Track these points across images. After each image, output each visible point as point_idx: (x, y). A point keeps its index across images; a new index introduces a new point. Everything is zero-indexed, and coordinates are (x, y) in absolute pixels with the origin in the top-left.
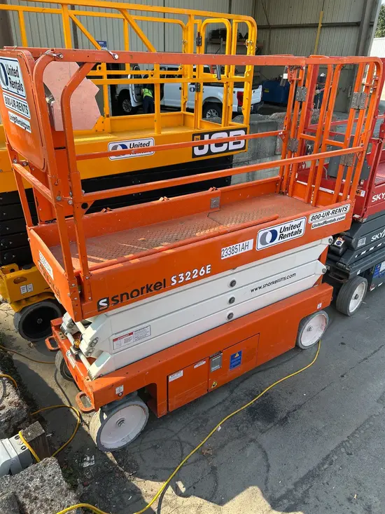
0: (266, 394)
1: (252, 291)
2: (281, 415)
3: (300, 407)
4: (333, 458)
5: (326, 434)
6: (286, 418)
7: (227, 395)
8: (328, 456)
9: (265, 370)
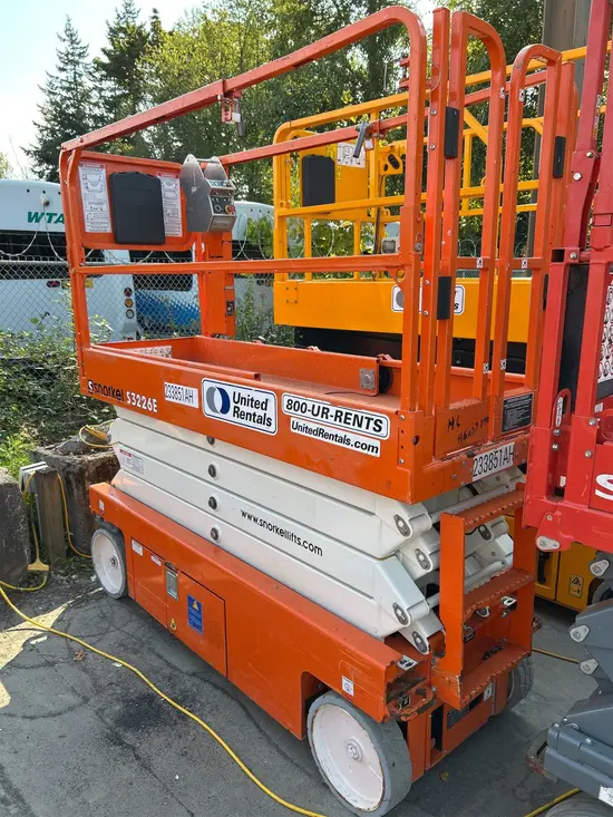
0: (185, 717)
1: (244, 514)
2: (129, 737)
3: (146, 767)
4: (13, 805)
5: (70, 803)
6: (121, 743)
7: (185, 669)
8: (19, 798)
9: (249, 716)
